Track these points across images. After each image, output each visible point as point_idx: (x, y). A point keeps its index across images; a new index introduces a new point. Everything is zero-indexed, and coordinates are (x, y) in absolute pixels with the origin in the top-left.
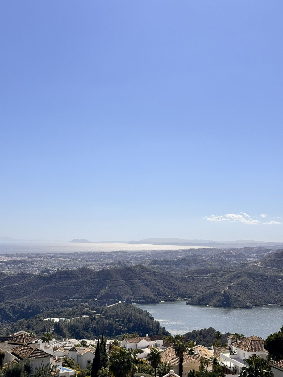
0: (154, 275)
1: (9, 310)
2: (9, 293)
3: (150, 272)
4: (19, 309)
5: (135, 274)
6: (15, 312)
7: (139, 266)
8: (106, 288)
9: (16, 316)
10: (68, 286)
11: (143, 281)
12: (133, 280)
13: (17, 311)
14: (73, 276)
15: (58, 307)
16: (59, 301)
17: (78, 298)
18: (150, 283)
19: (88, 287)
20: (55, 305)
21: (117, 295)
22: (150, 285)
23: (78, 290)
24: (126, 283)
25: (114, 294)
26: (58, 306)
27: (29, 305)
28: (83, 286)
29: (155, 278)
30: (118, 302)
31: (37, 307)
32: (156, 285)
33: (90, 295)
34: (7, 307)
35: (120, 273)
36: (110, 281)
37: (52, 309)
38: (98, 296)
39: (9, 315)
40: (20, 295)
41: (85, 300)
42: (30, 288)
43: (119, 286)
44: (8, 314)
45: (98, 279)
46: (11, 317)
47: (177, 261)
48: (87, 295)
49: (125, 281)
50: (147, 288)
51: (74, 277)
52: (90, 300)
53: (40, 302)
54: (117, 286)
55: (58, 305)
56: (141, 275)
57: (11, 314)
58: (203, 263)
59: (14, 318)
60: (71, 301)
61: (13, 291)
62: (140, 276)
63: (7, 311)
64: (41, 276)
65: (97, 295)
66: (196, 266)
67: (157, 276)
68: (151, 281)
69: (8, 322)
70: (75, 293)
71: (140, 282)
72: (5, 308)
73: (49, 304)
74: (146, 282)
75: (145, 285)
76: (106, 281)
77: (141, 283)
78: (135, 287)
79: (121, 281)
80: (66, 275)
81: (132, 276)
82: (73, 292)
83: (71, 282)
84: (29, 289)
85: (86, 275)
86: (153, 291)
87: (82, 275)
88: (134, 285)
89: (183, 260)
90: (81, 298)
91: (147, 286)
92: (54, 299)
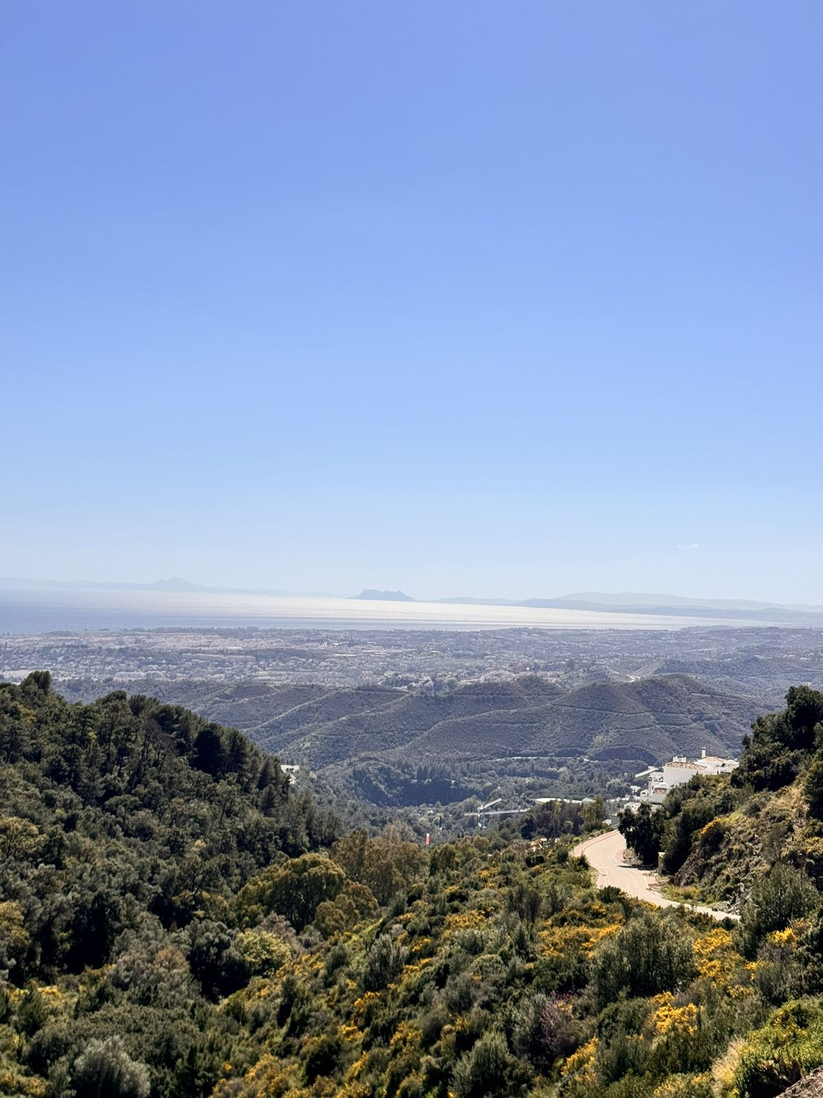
0: (723, 702)
1: (376, 776)
2: (359, 734)
3: (709, 694)
4: (398, 775)
5: (677, 698)
6: (391, 784)
7: (677, 679)
8: (608, 731)
9: (394, 791)
10: (505, 722)
11: (700, 717)
12: (673, 713)
13: (395, 779)
14: (509, 697)
15: (493, 776)
16: (491, 759)
17: (538, 755)
18: (719, 724)
19: (559, 728)
20: (483, 770)
21: (641, 750)
22: (718, 727)
23: (532, 733)
24: (657, 720)
25: (632, 747)
26: (490, 772)
27: (423, 768)
28: (545, 725)
29: (726, 711)
30: (646, 769)
31: (441, 773)
32: (735, 729)
33: (567, 747)
34: (370, 768)
35: (638, 693)
36: (616, 714)
37: (477, 778)
38: (590, 752)
39: (379, 788)
40: (385, 740)
41: (557, 759)
42: (404, 725)
43: (644, 727)
44: (376, 787)
45: (584, 708)
46: (381, 792)
47: (734, 665)
48: (560, 747)
49: (654, 715)
50: (713, 737)
51: (511, 700)
52: (570, 760)
53: (442, 759)
54: (638, 728)
55: (491, 769)
56: (692, 701)
57: (382, 787)
58: (805, 671)
59: (389, 796)
60: (521, 761)
61: (365, 729)
62: (690, 703)
63: (372, 779)
64: (426, 696)
65: (586, 748)
66: (789, 679)
67: (729, 705)
68: (719, 719)
69: (378, 805)
70: (526, 743)
71: (692, 719)
72: (367, 771)
73: (468, 765)
74: (708, 719)
75: (706, 727)
76: (606, 714)
77: (695, 721)
78: (683, 732)
79: (645, 716)
80: (492, 694)
81: (669, 703)
82: (522, 740)
83: (513, 714)
84: (402, 727)
85: (540, 697)
86: (728, 743)
87: (531, 697)
88: (677, 727)
89: (749, 661)
90: (545, 754)
91: (713, 730)
92: (476, 755)
